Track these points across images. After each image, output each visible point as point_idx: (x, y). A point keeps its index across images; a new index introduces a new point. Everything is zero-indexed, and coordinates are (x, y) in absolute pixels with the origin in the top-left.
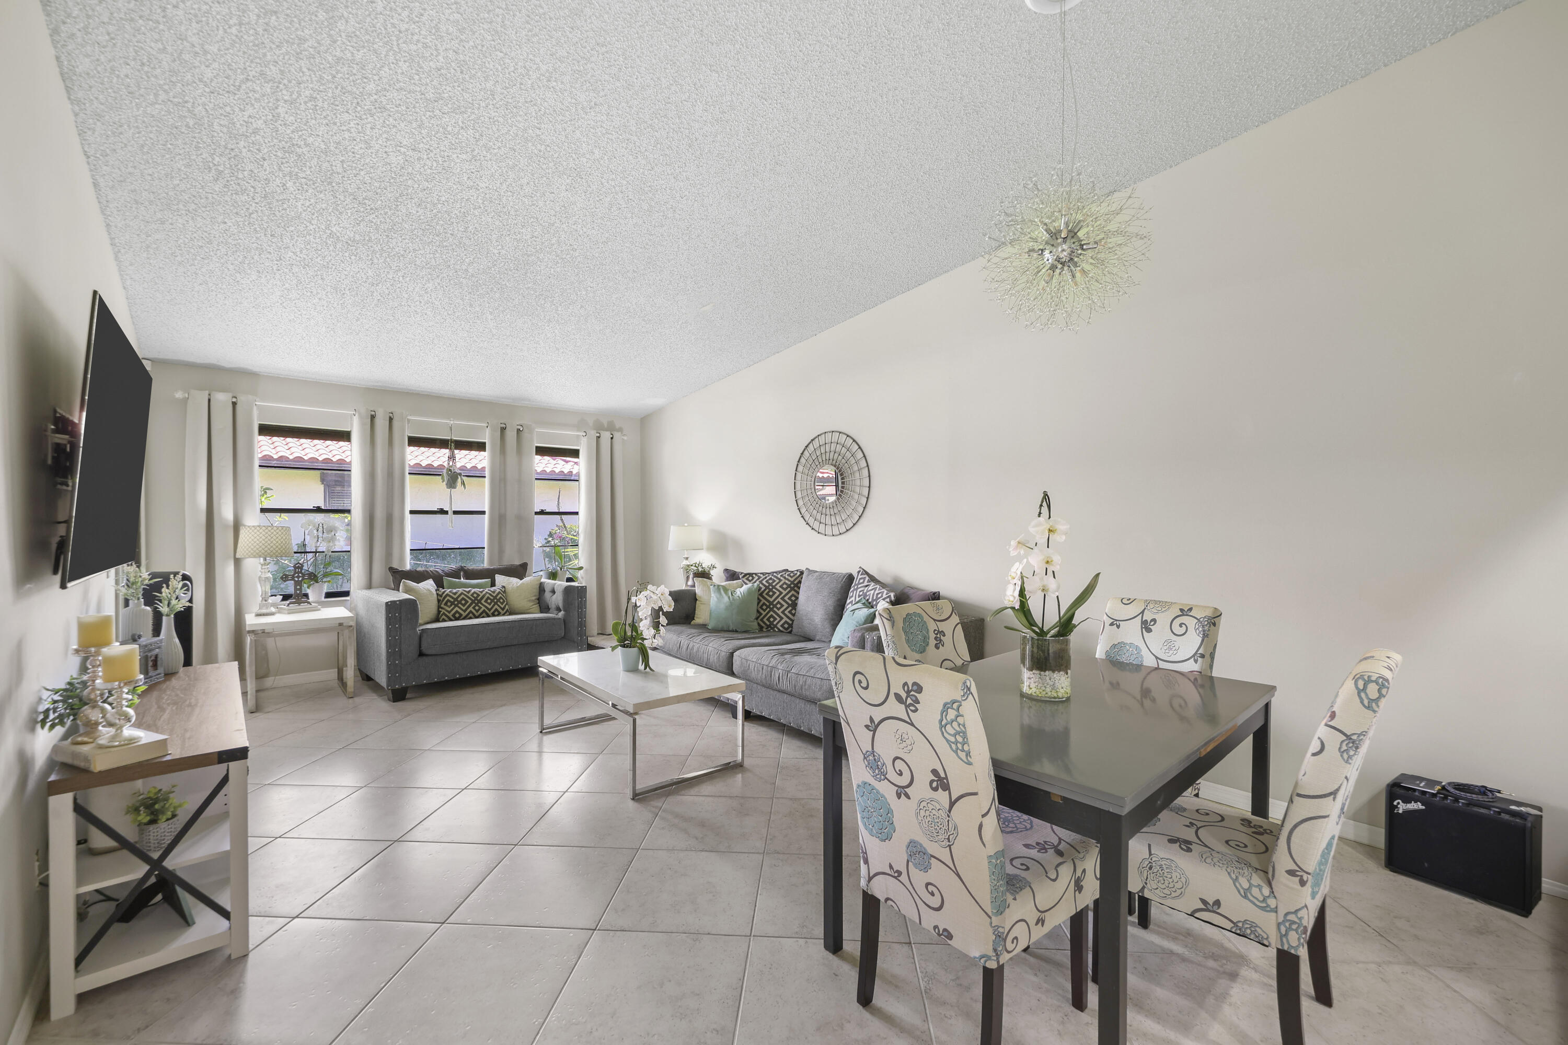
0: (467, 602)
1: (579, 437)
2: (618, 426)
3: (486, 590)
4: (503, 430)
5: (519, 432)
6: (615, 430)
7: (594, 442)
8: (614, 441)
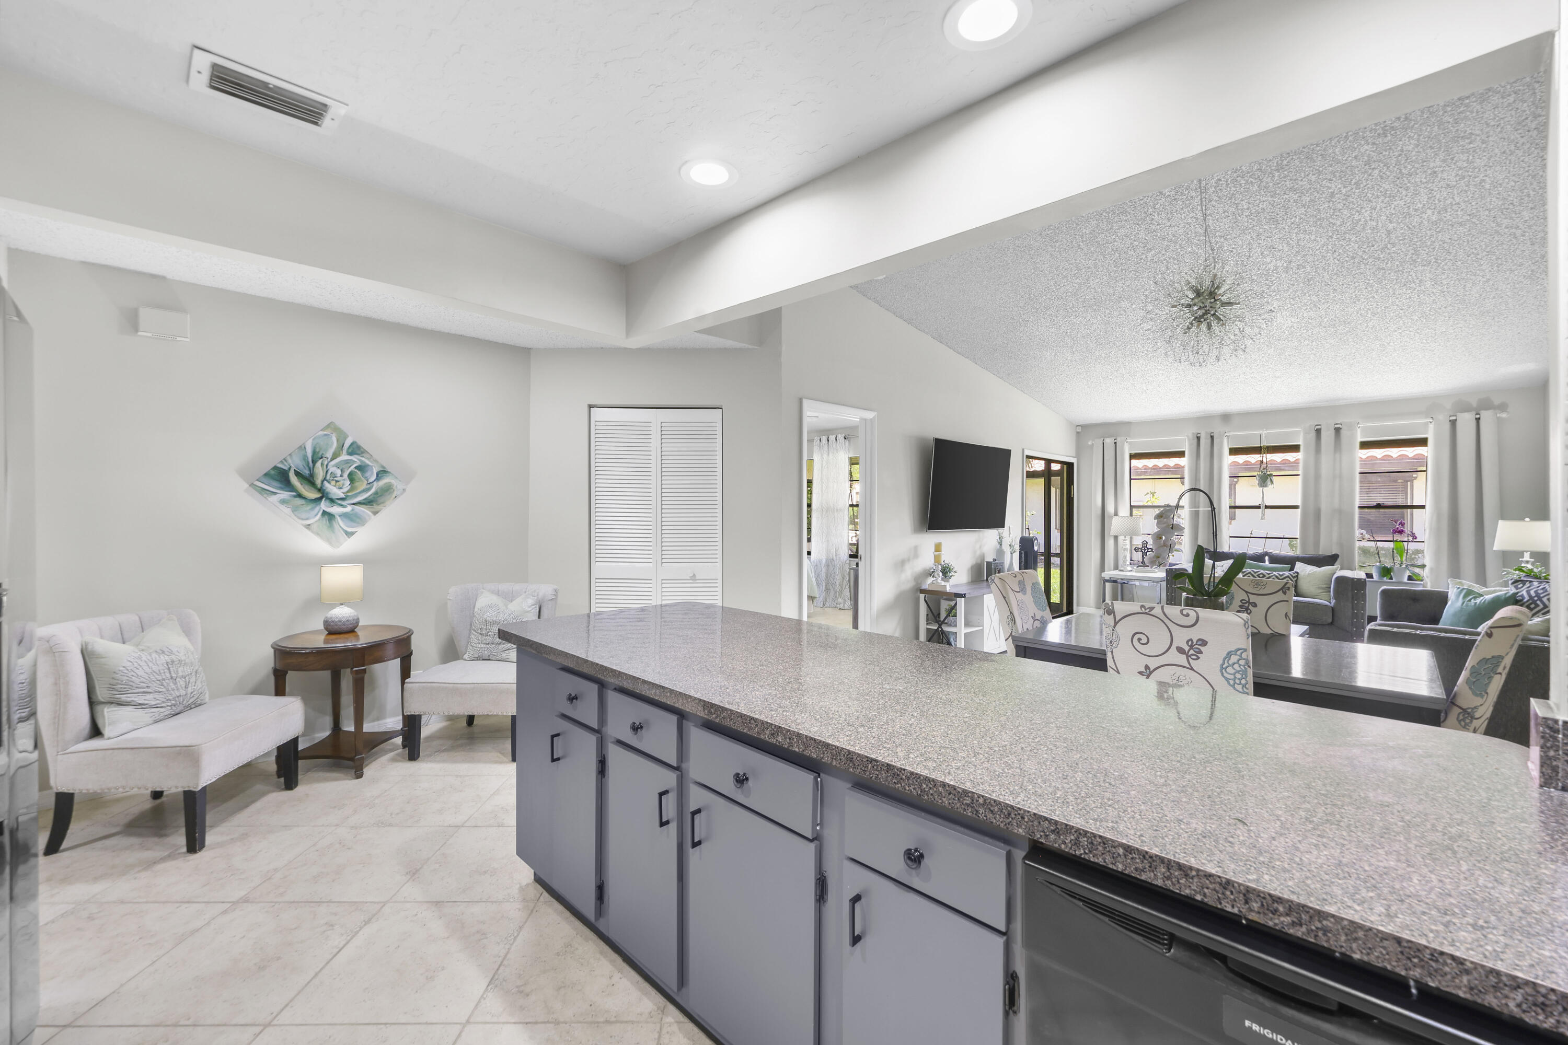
1: (1426, 424)
2: (1497, 402)
3: (1275, 573)
4: (1318, 431)
5: (1338, 430)
6: (1487, 409)
7: (1447, 427)
8: (1482, 422)
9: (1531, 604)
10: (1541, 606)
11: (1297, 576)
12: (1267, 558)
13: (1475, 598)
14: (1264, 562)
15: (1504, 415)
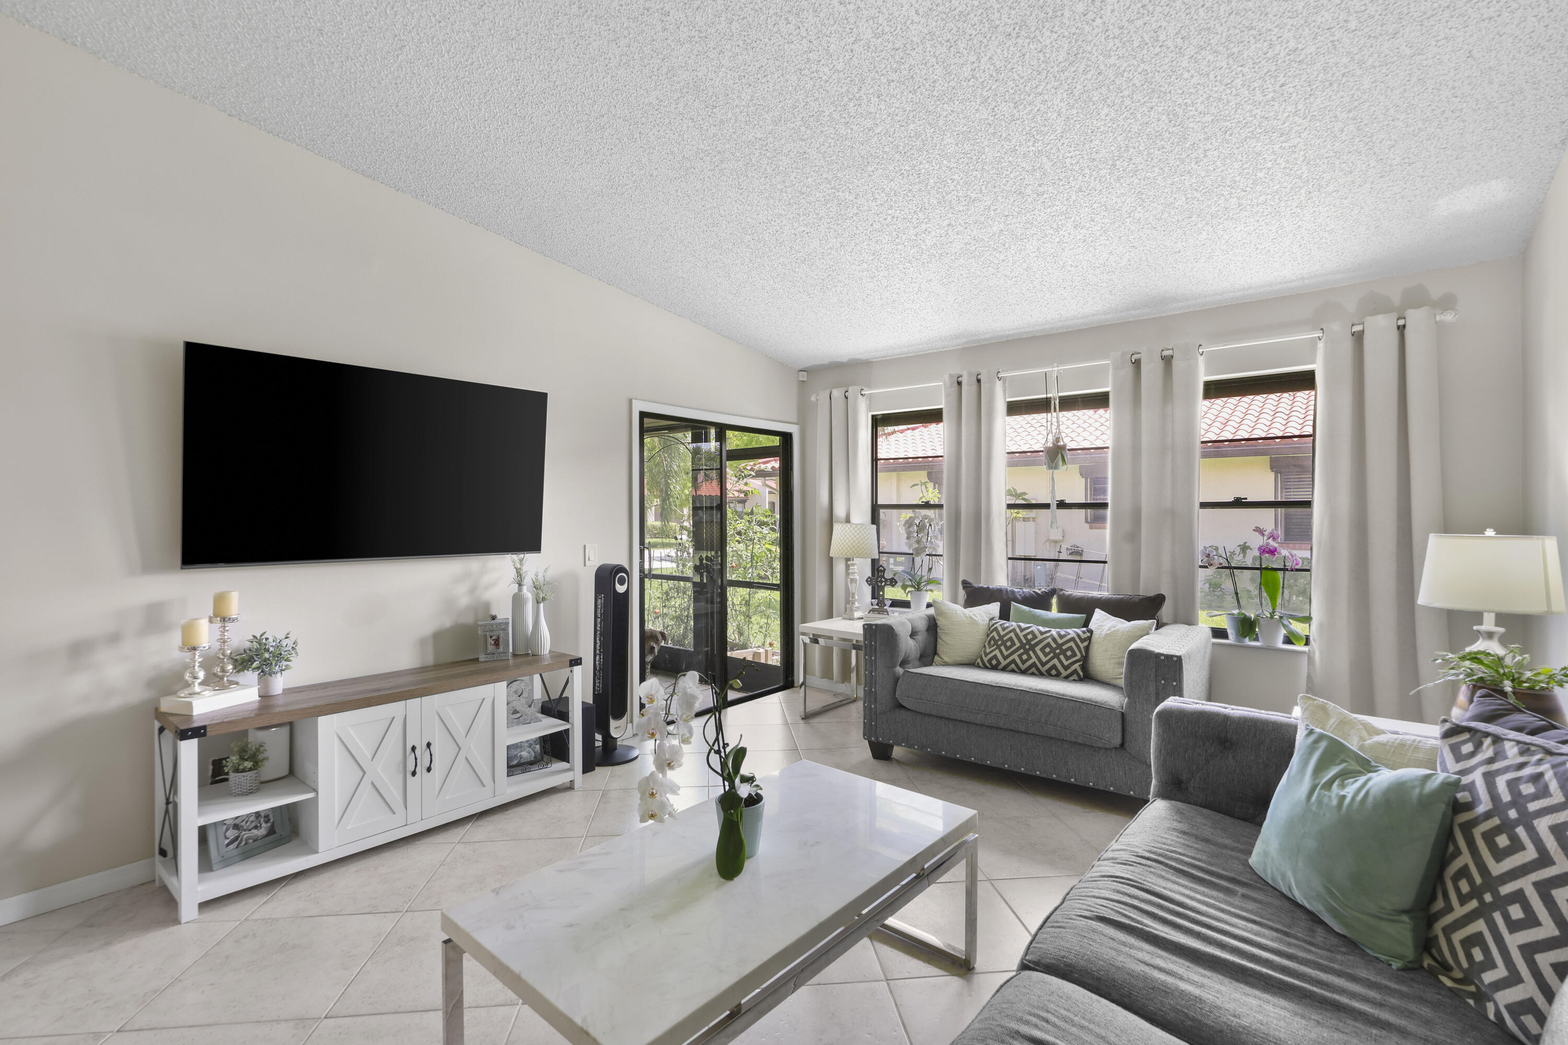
0: (1013, 644)
1: (1313, 342)
2: (1436, 291)
3: (1054, 632)
4: (1137, 364)
5: (1168, 361)
6: (1417, 306)
7: (1347, 345)
8: (1408, 332)
9: (1497, 830)
10: (1530, 854)
11: (1090, 638)
12: (1054, 601)
13: (1344, 776)
14: (1047, 607)
15: (1449, 317)
